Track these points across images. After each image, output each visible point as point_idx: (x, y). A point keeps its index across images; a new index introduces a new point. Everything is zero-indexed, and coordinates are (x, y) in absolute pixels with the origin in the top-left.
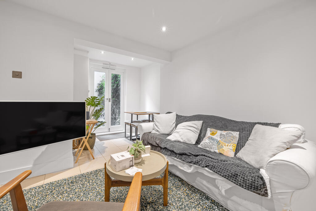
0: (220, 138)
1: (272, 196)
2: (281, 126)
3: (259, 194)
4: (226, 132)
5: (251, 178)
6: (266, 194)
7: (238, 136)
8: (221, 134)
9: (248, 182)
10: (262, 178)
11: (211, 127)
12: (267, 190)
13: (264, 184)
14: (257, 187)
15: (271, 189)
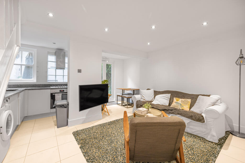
0: (182, 102)
1: (206, 122)
2: (211, 96)
3: (201, 122)
4: (184, 99)
5: (198, 117)
6: (204, 122)
7: (190, 101)
8: (182, 101)
9: (197, 118)
10: (202, 116)
11: (176, 97)
12: (204, 120)
13: (203, 118)
14: (201, 120)
15: (206, 120)
